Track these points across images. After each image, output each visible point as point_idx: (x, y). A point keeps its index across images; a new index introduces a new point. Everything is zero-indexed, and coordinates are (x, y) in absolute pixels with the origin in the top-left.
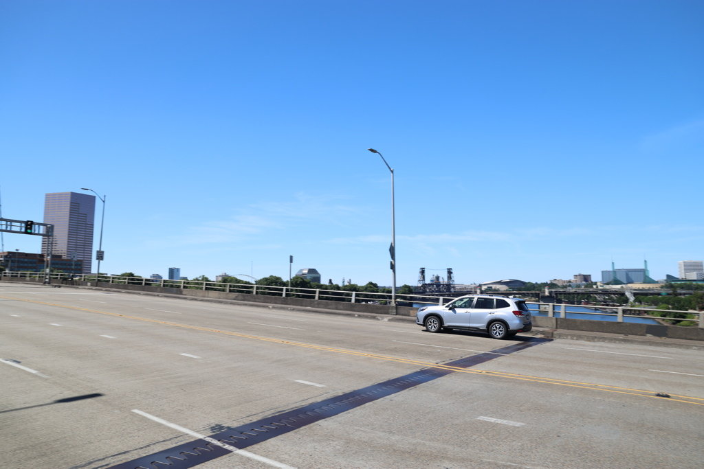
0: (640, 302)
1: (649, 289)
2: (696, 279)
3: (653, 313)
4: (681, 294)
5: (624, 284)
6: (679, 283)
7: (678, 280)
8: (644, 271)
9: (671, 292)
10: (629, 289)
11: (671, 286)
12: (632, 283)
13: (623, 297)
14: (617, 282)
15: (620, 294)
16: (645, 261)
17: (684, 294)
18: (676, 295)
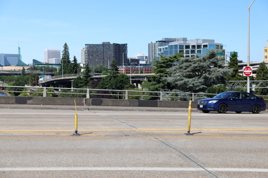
2: (55, 63)
5: (2, 66)
8: (19, 56)
12: (9, 65)
16: (19, 48)
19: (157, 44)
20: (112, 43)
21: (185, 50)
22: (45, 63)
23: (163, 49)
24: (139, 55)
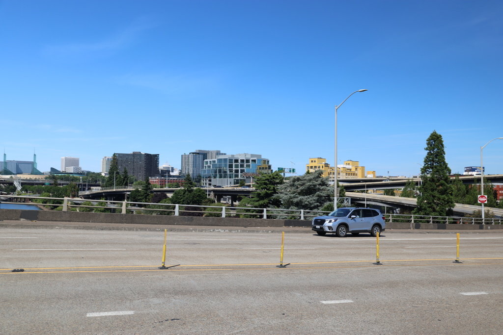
0: (27, 191)
1: (35, 180)
2: (72, 171)
3: (36, 200)
4: (60, 184)
5: (14, 174)
6: (60, 175)
7: (59, 172)
8: (33, 164)
9: (53, 182)
10: (17, 179)
11: (54, 178)
12: (21, 173)
13: (11, 186)
14: (6, 172)
15: (8, 183)
16: (35, 155)
17: (63, 184)
18: (56, 184)
19: (191, 156)
20: (143, 153)
21: (234, 164)
22: (62, 171)
23: (210, 162)
24: (164, 166)
